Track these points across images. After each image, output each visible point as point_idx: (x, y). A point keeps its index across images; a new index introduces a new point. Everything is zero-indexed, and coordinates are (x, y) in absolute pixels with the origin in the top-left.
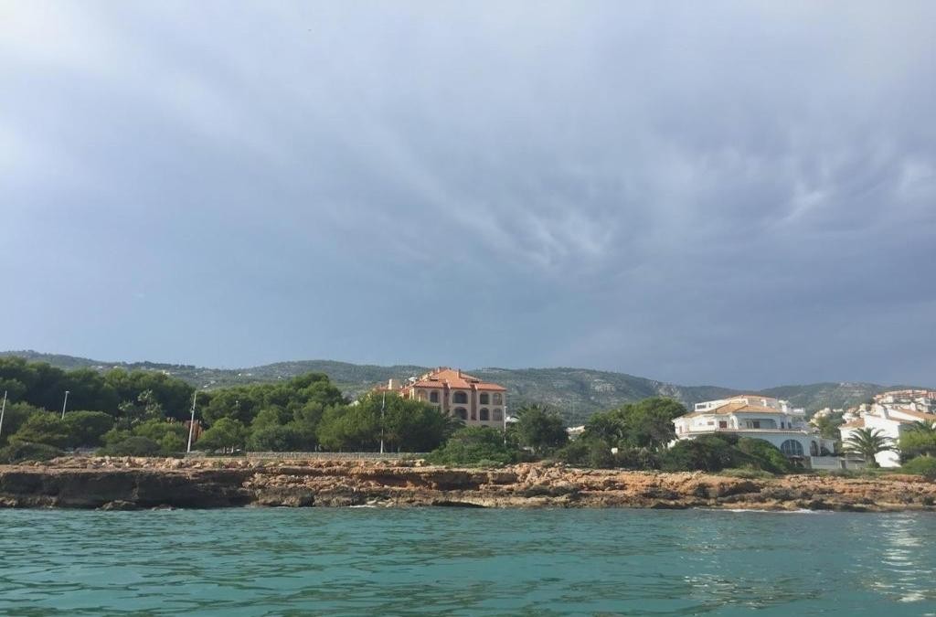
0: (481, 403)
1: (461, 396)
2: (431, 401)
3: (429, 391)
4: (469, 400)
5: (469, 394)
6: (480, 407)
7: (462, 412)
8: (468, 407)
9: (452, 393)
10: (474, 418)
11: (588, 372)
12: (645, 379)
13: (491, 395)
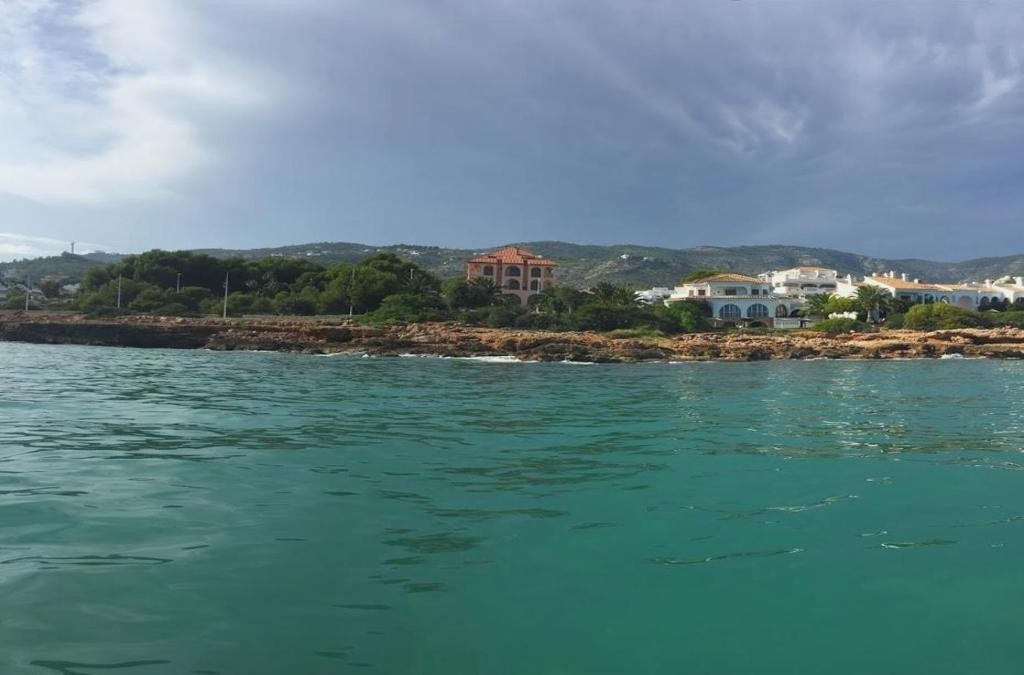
0: (533, 275)
1: (514, 270)
2: (486, 274)
3: (483, 266)
4: (522, 273)
5: (522, 268)
6: (531, 279)
7: (514, 285)
8: (520, 279)
9: (505, 268)
10: (525, 288)
11: (798, 248)
12: (851, 255)
13: (542, 269)
